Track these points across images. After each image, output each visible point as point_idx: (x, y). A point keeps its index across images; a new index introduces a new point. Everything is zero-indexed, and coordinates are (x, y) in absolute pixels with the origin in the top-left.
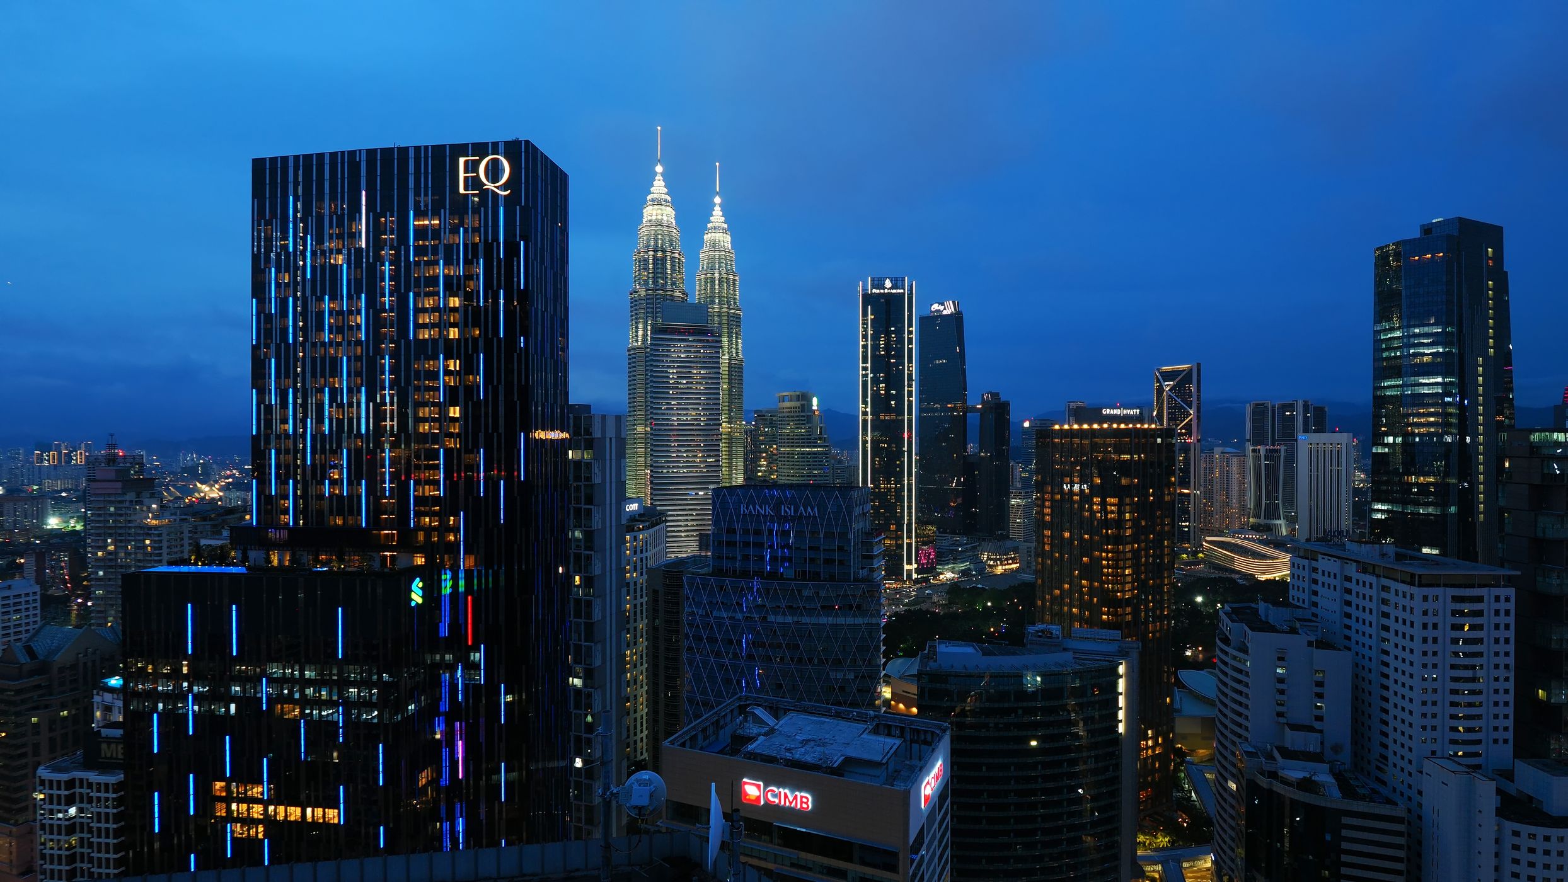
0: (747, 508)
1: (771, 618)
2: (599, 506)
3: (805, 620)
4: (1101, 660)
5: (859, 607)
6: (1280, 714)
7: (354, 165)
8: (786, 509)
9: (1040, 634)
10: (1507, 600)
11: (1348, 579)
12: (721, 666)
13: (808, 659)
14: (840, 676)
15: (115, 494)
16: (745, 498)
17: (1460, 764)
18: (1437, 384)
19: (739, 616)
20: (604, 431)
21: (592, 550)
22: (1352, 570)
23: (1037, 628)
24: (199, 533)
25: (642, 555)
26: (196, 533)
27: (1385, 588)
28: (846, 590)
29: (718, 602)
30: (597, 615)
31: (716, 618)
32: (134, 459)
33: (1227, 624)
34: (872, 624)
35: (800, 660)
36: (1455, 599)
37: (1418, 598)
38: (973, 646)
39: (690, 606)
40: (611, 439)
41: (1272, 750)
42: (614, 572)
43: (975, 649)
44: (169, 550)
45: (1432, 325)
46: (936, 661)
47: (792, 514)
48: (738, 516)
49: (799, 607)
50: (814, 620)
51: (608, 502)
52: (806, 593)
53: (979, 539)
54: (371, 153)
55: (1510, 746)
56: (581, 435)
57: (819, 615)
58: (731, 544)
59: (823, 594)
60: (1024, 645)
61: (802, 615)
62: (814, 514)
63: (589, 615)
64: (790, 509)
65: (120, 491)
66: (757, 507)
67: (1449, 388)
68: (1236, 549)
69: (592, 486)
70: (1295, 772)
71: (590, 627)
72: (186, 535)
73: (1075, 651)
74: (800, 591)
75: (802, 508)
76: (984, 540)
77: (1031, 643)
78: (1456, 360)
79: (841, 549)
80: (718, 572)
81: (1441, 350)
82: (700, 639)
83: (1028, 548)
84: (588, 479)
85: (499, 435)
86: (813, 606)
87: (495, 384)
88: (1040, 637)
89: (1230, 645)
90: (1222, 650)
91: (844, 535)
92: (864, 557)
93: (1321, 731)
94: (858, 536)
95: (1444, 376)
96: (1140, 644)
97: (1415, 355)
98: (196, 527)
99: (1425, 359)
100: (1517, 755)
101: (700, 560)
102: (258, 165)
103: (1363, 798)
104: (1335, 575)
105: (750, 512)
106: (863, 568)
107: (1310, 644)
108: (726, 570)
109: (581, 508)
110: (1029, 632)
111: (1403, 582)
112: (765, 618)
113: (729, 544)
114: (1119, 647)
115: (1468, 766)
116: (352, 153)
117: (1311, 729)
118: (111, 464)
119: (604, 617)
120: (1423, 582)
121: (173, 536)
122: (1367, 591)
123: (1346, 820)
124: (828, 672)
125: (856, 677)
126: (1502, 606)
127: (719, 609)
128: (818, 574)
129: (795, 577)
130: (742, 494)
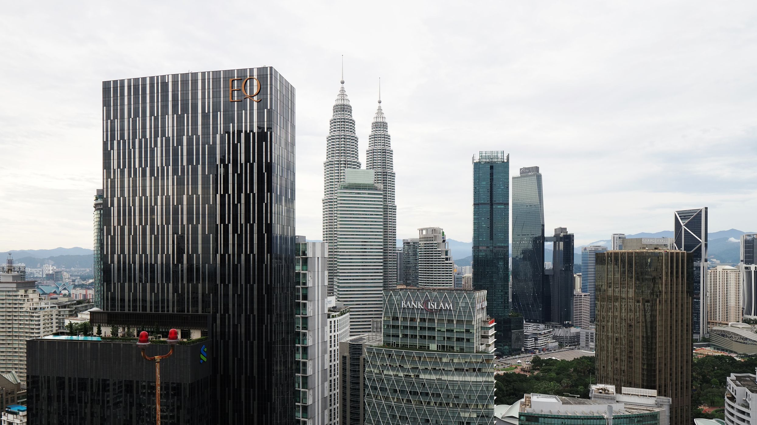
0: (406, 304)
1: (422, 376)
2: (311, 301)
3: (444, 378)
4: (644, 410)
5: (479, 370)
7: (165, 85)
8: (432, 304)
9: (601, 391)
12: (390, 407)
13: (446, 403)
14: (467, 415)
15: (12, 291)
16: (404, 296)
19: (401, 374)
20: (314, 253)
21: (307, 330)
23: (598, 387)
24: (62, 316)
25: (335, 334)
26: (60, 316)
28: (471, 359)
29: (387, 365)
30: (310, 372)
31: (385, 375)
32: (20, 269)
33: (733, 388)
34: (488, 382)
35: (441, 404)
38: (556, 398)
39: (369, 367)
40: (318, 258)
42: (320, 344)
43: (557, 400)
44: (44, 326)
46: (531, 407)
47: (436, 308)
48: (400, 309)
49: (440, 369)
50: (450, 378)
51: (316, 299)
52: (444, 360)
53: (553, 326)
54: (175, 76)
56: (300, 256)
57: (453, 375)
58: (395, 327)
59: (456, 361)
60: (589, 398)
61: (442, 374)
62: (450, 308)
63: (305, 371)
64: (434, 305)
65: (15, 289)
66: (413, 303)
69: (307, 288)
71: (305, 379)
72: (54, 317)
73: (626, 403)
74: (441, 359)
75: (442, 304)
76: (556, 327)
77: (594, 397)
79: (468, 331)
80: (387, 344)
82: (376, 388)
83: (586, 333)
84: (305, 284)
85: (254, 255)
86: (449, 369)
87: (251, 222)
88: (601, 393)
89: (735, 401)
90: (729, 405)
91: (469, 322)
92: (483, 337)
94: (479, 323)
96: (671, 399)
98: (60, 312)
101: (372, 337)
102: (106, 86)
105: (408, 306)
106: (482, 344)
108: (392, 344)
109: (300, 302)
110: (593, 390)
112: (418, 376)
113: (394, 327)
114: (656, 401)
116: (163, 77)
118: (10, 271)
119: (314, 373)
121: (46, 317)
124: (459, 412)
125: (478, 416)
127: (388, 370)
128: (453, 347)
129: (438, 349)
130: (403, 294)
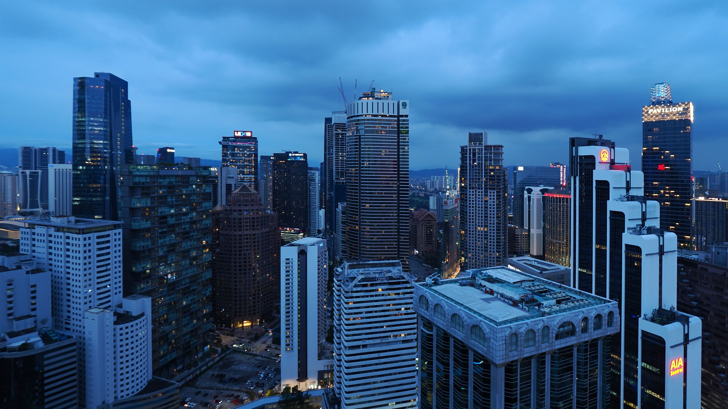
6: (10, 315)
10: (119, 234)
11: (50, 236)
17: (100, 308)
18: (101, 143)
22: (52, 231)
27: (68, 238)
36: (98, 237)
37: (82, 239)
41: (4, 336)
45: (99, 117)
55: (122, 294)
67: (106, 146)
68: (9, 227)
70: (17, 343)
78: (109, 134)
81: (102, 129)
93: (35, 316)
95: (104, 140)
97: (91, 130)
99: (96, 132)
100: (124, 296)
103: (56, 341)
104: (44, 235)
107: (28, 273)
111: (76, 233)
115: (103, 308)
117: (29, 316)
120: (85, 232)
122: (59, 240)
123: (46, 356)
126: (117, 237)
